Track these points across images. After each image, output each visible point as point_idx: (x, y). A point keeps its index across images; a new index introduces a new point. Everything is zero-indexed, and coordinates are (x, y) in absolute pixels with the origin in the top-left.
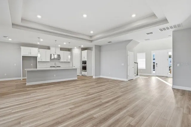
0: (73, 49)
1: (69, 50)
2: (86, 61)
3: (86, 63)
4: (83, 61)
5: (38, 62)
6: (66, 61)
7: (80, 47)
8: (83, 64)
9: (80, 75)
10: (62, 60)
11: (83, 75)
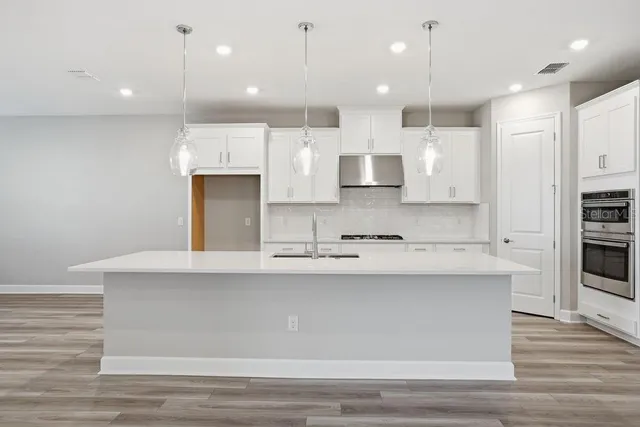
0: (493, 106)
1: (471, 116)
2: (624, 194)
3: (622, 215)
4: (585, 196)
5: (270, 205)
6: (445, 198)
7: (552, 68)
8: (586, 217)
9: (565, 316)
10: (412, 192)
11: (587, 326)
